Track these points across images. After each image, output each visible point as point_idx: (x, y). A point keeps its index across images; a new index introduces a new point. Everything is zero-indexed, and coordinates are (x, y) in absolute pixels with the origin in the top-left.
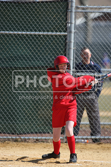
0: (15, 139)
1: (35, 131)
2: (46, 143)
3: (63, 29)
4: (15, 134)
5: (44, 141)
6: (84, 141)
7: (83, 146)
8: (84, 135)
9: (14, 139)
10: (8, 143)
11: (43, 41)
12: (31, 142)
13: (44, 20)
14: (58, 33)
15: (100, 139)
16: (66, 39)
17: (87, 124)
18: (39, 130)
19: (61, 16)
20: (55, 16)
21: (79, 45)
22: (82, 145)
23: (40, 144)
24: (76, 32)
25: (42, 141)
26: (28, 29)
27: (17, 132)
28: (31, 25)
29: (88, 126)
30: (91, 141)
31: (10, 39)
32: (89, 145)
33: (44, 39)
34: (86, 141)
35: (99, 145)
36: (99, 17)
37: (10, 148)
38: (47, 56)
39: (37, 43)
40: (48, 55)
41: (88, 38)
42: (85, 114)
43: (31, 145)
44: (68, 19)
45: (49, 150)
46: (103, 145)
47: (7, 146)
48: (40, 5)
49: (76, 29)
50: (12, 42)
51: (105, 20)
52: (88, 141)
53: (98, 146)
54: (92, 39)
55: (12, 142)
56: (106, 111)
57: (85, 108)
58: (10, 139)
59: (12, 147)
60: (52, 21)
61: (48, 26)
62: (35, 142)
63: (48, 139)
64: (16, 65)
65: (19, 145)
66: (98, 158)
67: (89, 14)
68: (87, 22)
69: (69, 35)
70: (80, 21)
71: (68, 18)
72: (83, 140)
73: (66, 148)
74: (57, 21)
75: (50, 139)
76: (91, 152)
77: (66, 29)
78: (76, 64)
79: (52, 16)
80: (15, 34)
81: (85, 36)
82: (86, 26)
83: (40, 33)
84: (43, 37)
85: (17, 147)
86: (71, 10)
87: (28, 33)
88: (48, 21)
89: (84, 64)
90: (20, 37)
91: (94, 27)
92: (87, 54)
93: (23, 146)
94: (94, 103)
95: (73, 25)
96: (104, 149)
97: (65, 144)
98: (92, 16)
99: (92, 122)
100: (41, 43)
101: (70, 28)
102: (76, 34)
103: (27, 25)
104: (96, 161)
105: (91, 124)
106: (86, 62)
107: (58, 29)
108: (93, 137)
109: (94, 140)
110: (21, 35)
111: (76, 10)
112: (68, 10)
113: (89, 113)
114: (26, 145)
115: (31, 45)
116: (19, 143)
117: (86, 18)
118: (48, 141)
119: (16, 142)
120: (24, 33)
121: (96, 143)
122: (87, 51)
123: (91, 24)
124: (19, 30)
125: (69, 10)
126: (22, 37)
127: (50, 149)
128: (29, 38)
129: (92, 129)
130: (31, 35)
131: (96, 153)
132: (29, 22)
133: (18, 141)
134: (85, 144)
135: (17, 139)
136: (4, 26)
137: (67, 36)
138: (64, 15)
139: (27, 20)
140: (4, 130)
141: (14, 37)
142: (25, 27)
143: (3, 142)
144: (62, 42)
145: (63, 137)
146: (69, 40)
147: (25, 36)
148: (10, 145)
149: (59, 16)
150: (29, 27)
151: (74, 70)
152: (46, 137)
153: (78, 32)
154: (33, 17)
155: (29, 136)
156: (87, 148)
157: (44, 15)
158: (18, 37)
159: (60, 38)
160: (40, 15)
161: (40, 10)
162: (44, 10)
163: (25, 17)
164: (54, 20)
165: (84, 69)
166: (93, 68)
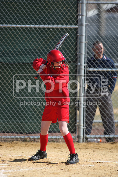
0: (23, 138)
2: (57, 142)
3: (73, 21)
4: (23, 134)
5: (54, 140)
6: (97, 140)
7: (96, 145)
8: (97, 134)
9: (22, 138)
10: (16, 143)
11: (53, 34)
13: (53, 13)
14: (69, 26)
15: (114, 138)
16: (77, 33)
17: (99, 123)
19: (71, 8)
21: (90, 38)
22: (95, 144)
23: (51, 144)
24: (87, 24)
25: (52, 141)
26: (37, 22)
27: (26, 131)
28: (40, 18)
29: (101, 125)
30: (104, 140)
31: (17, 33)
32: (102, 145)
34: (99, 140)
36: (111, 9)
37: (19, 148)
39: (46, 37)
41: (100, 31)
42: (98, 112)
44: (79, 11)
47: (15, 146)
49: (87, 22)
50: (20, 36)
52: (101, 140)
53: (112, 146)
54: (105, 32)
55: (20, 142)
57: (98, 105)
58: (19, 138)
59: (21, 147)
60: (62, 13)
61: (58, 18)
63: (59, 139)
64: (24, 61)
65: (28, 145)
66: (111, 159)
67: (101, 5)
68: (99, 14)
69: (80, 28)
70: (92, 13)
71: (79, 10)
73: (78, 147)
74: (67, 13)
75: (61, 138)
76: (104, 152)
77: (77, 22)
79: (62, 8)
80: (22, 28)
81: (98, 29)
82: (98, 18)
83: (50, 26)
84: (52, 31)
85: (25, 148)
86: (82, 1)
87: (36, 26)
88: (58, 13)
89: (97, 58)
90: (28, 30)
91: (106, 19)
93: (32, 146)
94: (107, 100)
95: (84, 17)
97: (76, 144)
98: (105, 7)
99: (105, 120)
100: (51, 37)
101: (81, 20)
102: (87, 27)
103: (35, 17)
104: (110, 162)
105: (105, 122)
107: (69, 21)
108: (106, 136)
109: (107, 139)
110: (29, 28)
111: (87, 1)
112: (79, 2)
113: (102, 111)
114: (36, 145)
115: (39, 39)
116: (28, 143)
118: (59, 140)
119: (25, 142)
120: (32, 26)
121: (110, 142)
123: (104, 15)
124: (27, 23)
126: (30, 30)
127: (60, 149)
128: (37, 31)
129: (105, 128)
130: (40, 28)
131: (110, 153)
132: (38, 15)
133: (27, 141)
134: (98, 143)
135: (25, 138)
136: (11, 19)
137: (78, 29)
138: (75, 6)
139: (35, 12)
140: (12, 129)
141: (22, 31)
142: (33, 20)
143: (11, 142)
144: (73, 35)
145: (75, 136)
146: (80, 33)
147: (33, 30)
148: (19, 145)
149: (69, 8)
150: (38, 20)
151: (86, 65)
152: (57, 136)
153: (90, 25)
154: (42, 10)
155: (38, 135)
156: (100, 148)
157: (53, 7)
158: (26, 31)
159: (70, 31)
160: (49, 7)
161: (49, 2)
162: (54, 2)
163: (33, 9)
164: (64, 12)
165: (97, 63)
166: (106, 63)
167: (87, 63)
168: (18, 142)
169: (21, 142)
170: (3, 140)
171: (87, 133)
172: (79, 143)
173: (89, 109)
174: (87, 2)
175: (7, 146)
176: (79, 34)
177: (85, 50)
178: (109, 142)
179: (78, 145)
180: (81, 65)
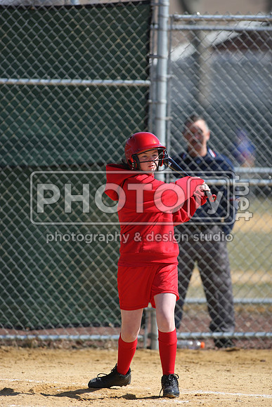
0: (24, 340)
1: (73, 321)
2: (101, 349)
3: (139, 71)
4: (24, 329)
5: (95, 344)
6: (195, 344)
7: (191, 356)
8: (193, 330)
9: (21, 340)
10: (7, 351)
11: (92, 101)
12: (64, 348)
13: (93, 51)
14: (129, 82)
15: (233, 339)
16: (147, 97)
17: (200, 304)
18: (83, 318)
19: (134, 40)
20: (119, 40)
21: (178, 109)
22: (189, 353)
23: (86, 353)
24: (171, 78)
25: (90, 346)
26: (55, 72)
27: (30, 323)
28: (62, 62)
29: (203, 308)
30: (211, 344)
31: (10, 98)
32: (205, 355)
33: (92, 95)
34: (199, 344)
35: (231, 354)
36: (227, 42)
37: (13, 362)
38: (101, 139)
39: (76, 107)
40: (104, 136)
41: (201, 94)
42: (196, 278)
43: (63, 355)
44: (153, 47)
45: (108, 366)
46: (241, 354)
47: (5, 359)
48: (84, 14)
49: (171, 72)
50: (15, 104)
51: (243, 49)
52: (203, 344)
53: (229, 356)
54: (212, 94)
55: (17, 348)
56: (248, 269)
57: (196, 264)
58: (13, 340)
59: (17, 360)
60: (113, 52)
61: (103, 64)
62: (74, 347)
63: (106, 340)
64: (24, 162)
65: (33, 356)
66: (228, 386)
67: (204, 34)
68: (198, 53)
69: (155, 86)
70: (181, 52)
71: (151, 45)
72: (191, 343)
73: (150, 360)
74: (124, 52)
75: (110, 340)
76: (210, 371)
77: (148, 72)
79: (114, 39)
80: (21, 86)
81: (195, 88)
82: (196, 63)
83: (85, 82)
84: (90, 92)
85: (28, 361)
86: (159, 24)
87: (54, 82)
88: (103, 52)
89: (193, 156)
90: (35, 92)
91: (215, 66)
92: (198, 132)
93: (44, 358)
94: (216, 251)
95: (164, 63)
96: (243, 363)
97: (146, 352)
98: (211, 38)
99: (213, 298)
100: (87, 107)
101: (157, 68)
102: (171, 84)
103: (51, 62)
104: (224, 394)
105: (212, 303)
106: (196, 153)
107: (129, 71)
108: (216, 335)
109: (218, 341)
110: (36, 87)
111: (171, 25)
112: (152, 26)
113: (205, 276)
114: (52, 355)
115: (61, 112)
116: (35, 351)
117: (196, 44)
118: (106, 344)
119: (28, 348)
120: (43, 81)
121: (224, 349)
122: (201, 124)
123: (208, 58)
124: (31, 75)
125: (154, 24)
126: (38, 91)
127: (109, 363)
128: (56, 93)
129: (212, 315)
130: (61, 87)
131: (224, 373)
132: (57, 56)
133: (32, 346)
134: (196, 351)
135: (28, 340)
137: (151, 88)
138: (142, 36)
139: (52, 49)
141: (20, 92)
142: (46, 68)
144: (138, 103)
145: (143, 335)
146: (154, 98)
147: (46, 90)
148: (13, 356)
149: (129, 41)
150: (56, 68)
151: (169, 171)
152: (101, 334)
153: (177, 78)
154: (67, 44)
155: (58, 333)
156: (202, 361)
157: (93, 38)
158: (30, 93)
159: (131, 93)
160: (83, 38)
161: (83, 26)
162: (93, 26)
163: (47, 43)
164: (116, 49)
165: (193, 168)
166: (214, 167)
168: (11, 349)
169: (19, 349)
172: (153, 351)
174: (171, 27)
176: (152, 99)
177: (166, 138)
178: (221, 349)
179: (151, 355)
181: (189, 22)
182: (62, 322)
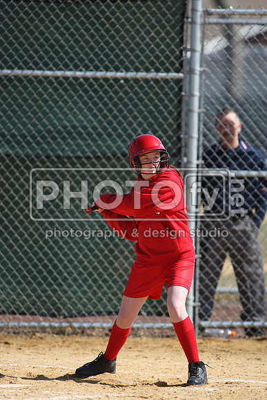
0: (58, 327)
1: (106, 309)
2: (134, 337)
3: (172, 64)
4: (58, 316)
6: (226, 333)
7: (222, 344)
8: (224, 319)
9: (55, 328)
10: (42, 338)
11: (126, 93)
12: (98, 336)
13: (127, 44)
14: (162, 75)
15: (263, 328)
16: (180, 89)
17: (231, 293)
18: (116, 306)
19: (168, 33)
20: (153, 34)
21: (211, 102)
22: (220, 341)
24: (204, 71)
26: (90, 64)
27: (64, 311)
28: (97, 55)
29: (235, 298)
30: (242, 333)
31: (46, 89)
32: (236, 343)
33: (126, 88)
34: (230, 332)
35: (261, 343)
36: (259, 36)
37: (47, 349)
38: (135, 130)
39: (111, 99)
40: (138, 128)
41: (233, 87)
42: (228, 268)
43: (96, 343)
44: (187, 40)
47: (40, 346)
48: (118, 7)
49: (204, 65)
50: (51, 95)
52: (234, 333)
53: (259, 345)
54: (244, 87)
55: (51, 335)
57: (227, 254)
58: (47, 327)
59: (52, 347)
60: (147, 45)
61: (137, 57)
62: (107, 335)
63: (138, 329)
64: (59, 152)
65: (67, 343)
66: (258, 375)
67: (236, 28)
68: (231, 46)
69: (188, 78)
70: (215, 45)
71: (185, 38)
72: (222, 332)
74: (158, 45)
75: (143, 328)
76: (241, 360)
77: (181, 65)
78: (205, 148)
79: (148, 33)
80: (57, 78)
81: (227, 81)
82: (228, 56)
83: (119, 75)
84: (125, 84)
85: (62, 348)
86: (192, 18)
87: (89, 74)
88: (137, 44)
89: (225, 148)
90: (70, 84)
91: (247, 60)
92: (230, 124)
93: (78, 346)
94: (248, 242)
95: (197, 56)
98: (244, 32)
99: (244, 288)
100: (121, 99)
101: (191, 61)
102: (204, 77)
103: (87, 54)
104: (254, 382)
105: (243, 292)
106: (228, 144)
107: (162, 64)
108: (246, 324)
109: (249, 330)
110: (71, 79)
111: (204, 18)
112: (185, 20)
113: (236, 265)
114: (86, 342)
115: (95, 104)
116: (69, 339)
117: (229, 37)
118: (139, 332)
119: (62, 336)
120: (78, 74)
121: (254, 337)
122: (232, 116)
123: (241, 52)
124: (67, 67)
125: (187, 18)
126: (74, 83)
127: (142, 351)
128: (91, 85)
130: (96, 79)
131: (254, 362)
132: (92, 49)
133: (66, 333)
134: (227, 340)
135: (62, 327)
136: (31, 57)
137: (184, 81)
138: (176, 30)
139: (87, 42)
140: (31, 306)
141: (56, 84)
142: (82, 60)
143: (30, 335)
144: (171, 96)
146: (187, 90)
147: (81, 82)
148: (47, 343)
149: (163, 34)
150: (91, 61)
151: (201, 161)
153: (209, 71)
154: (102, 37)
155: (91, 321)
156: (232, 349)
157: (128, 32)
158: (66, 85)
159: (165, 86)
160: (117, 31)
161: (118, 19)
162: (128, 20)
163: (82, 36)
164: (150, 42)
165: (225, 159)
166: (246, 159)
167: (204, 158)
168: (45, 336)
169: (53, 336)
170: (11, 330)
171: (201, 317)
173: (207, 262)
174: (205, 21)
175: (22, 346)
176: (185, 92)
177: (199, 130)
178: (251, 338)
180: (189, 162)
181: (222, 16)
182: (96, 310)
